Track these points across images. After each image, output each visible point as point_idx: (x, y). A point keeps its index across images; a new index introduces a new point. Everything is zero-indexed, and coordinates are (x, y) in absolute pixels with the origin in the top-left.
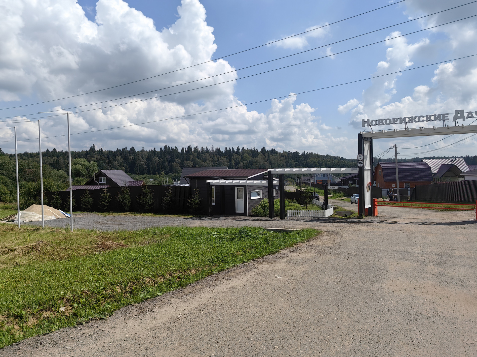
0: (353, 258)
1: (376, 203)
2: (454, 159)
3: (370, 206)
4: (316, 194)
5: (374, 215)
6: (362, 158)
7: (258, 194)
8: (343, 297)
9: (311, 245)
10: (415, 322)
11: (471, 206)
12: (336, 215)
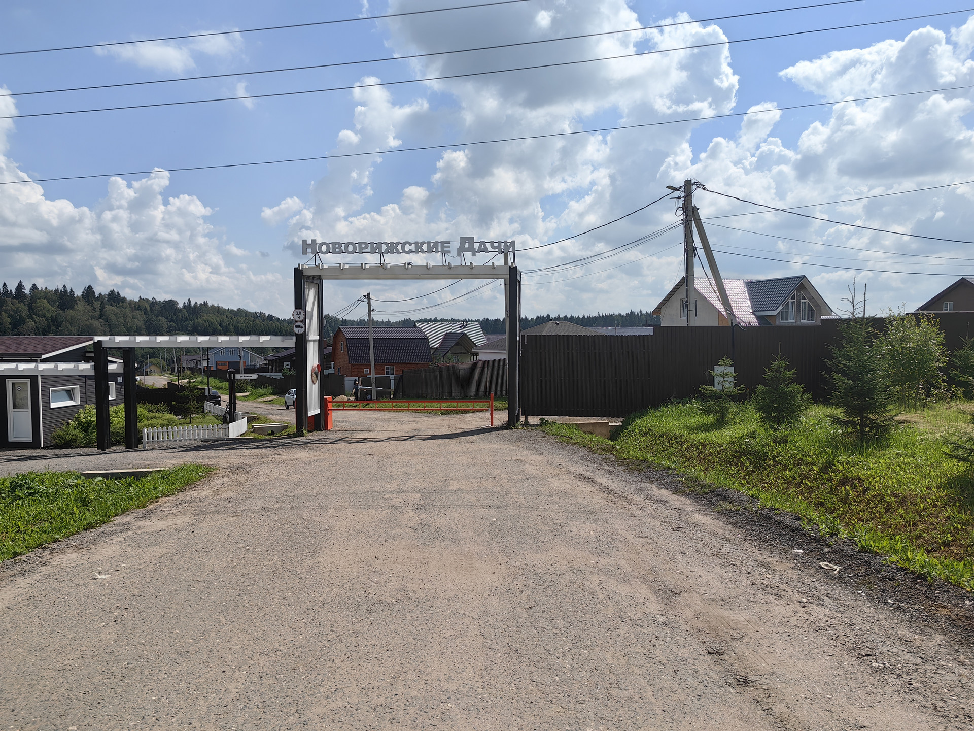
0: (273, 516)
1: (330, 406)
2: (465, 323)
3: (318, 411)
4: (213, 391)
5: (326, 429)
6: (302, 317)
7: (70, 394)
8: (240, 595)
9: (188, 498)
10: (368, 616)
11: (485, 405)
12: (252, 432)
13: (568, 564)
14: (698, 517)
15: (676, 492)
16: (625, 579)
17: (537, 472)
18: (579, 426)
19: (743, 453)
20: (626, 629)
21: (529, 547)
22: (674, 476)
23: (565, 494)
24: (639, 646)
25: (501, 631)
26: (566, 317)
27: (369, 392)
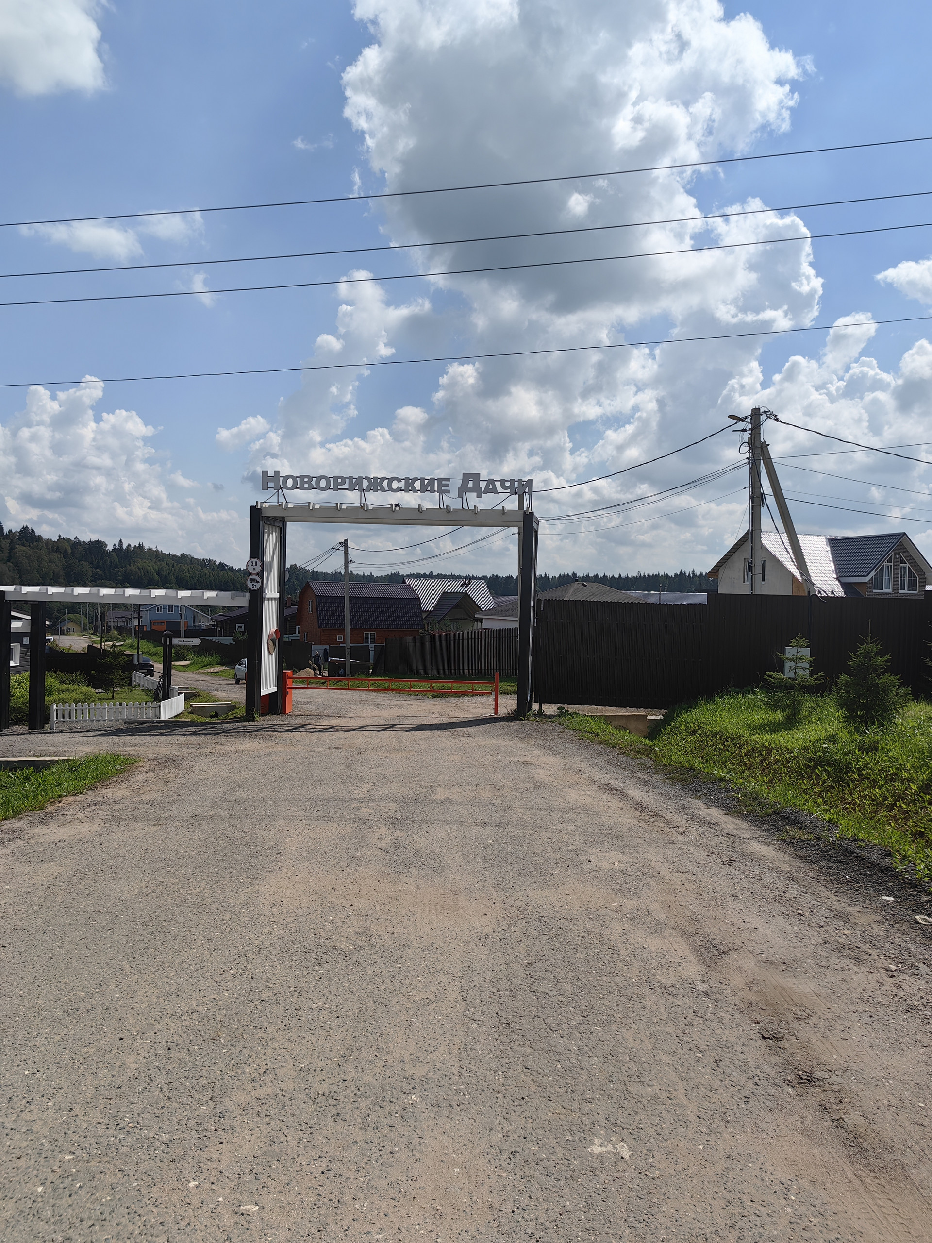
0: (205, 827)
1: (290, 682)
2: (468, 580)
3: (274, 689)
4: (144, 658)
5: (284, 712)
6: (258, 569)
8: (152, 933)
9: (99, 799)
10: (317, 968)
11: (488, 687)
12: (190, 713)
13: (582, 906)
14: (756, 847)
15: (729, 812)
16: (657, 928)
17: (550, 778)
18: (608, 719)
19: (819, 762)
20: (654, 999)
21: (534, 880)
22: (728, 790)
23: (585, 810)
24: (670, 1024)
25: (488, 995)
26: (597, 576)
27: (342, 665)
